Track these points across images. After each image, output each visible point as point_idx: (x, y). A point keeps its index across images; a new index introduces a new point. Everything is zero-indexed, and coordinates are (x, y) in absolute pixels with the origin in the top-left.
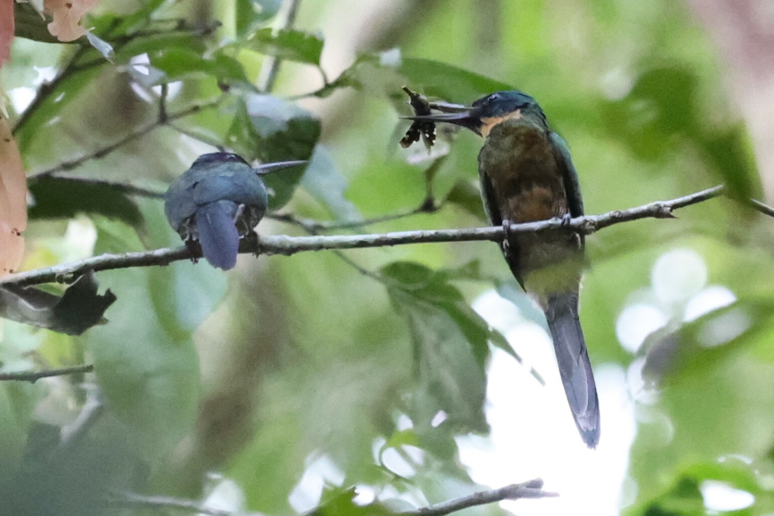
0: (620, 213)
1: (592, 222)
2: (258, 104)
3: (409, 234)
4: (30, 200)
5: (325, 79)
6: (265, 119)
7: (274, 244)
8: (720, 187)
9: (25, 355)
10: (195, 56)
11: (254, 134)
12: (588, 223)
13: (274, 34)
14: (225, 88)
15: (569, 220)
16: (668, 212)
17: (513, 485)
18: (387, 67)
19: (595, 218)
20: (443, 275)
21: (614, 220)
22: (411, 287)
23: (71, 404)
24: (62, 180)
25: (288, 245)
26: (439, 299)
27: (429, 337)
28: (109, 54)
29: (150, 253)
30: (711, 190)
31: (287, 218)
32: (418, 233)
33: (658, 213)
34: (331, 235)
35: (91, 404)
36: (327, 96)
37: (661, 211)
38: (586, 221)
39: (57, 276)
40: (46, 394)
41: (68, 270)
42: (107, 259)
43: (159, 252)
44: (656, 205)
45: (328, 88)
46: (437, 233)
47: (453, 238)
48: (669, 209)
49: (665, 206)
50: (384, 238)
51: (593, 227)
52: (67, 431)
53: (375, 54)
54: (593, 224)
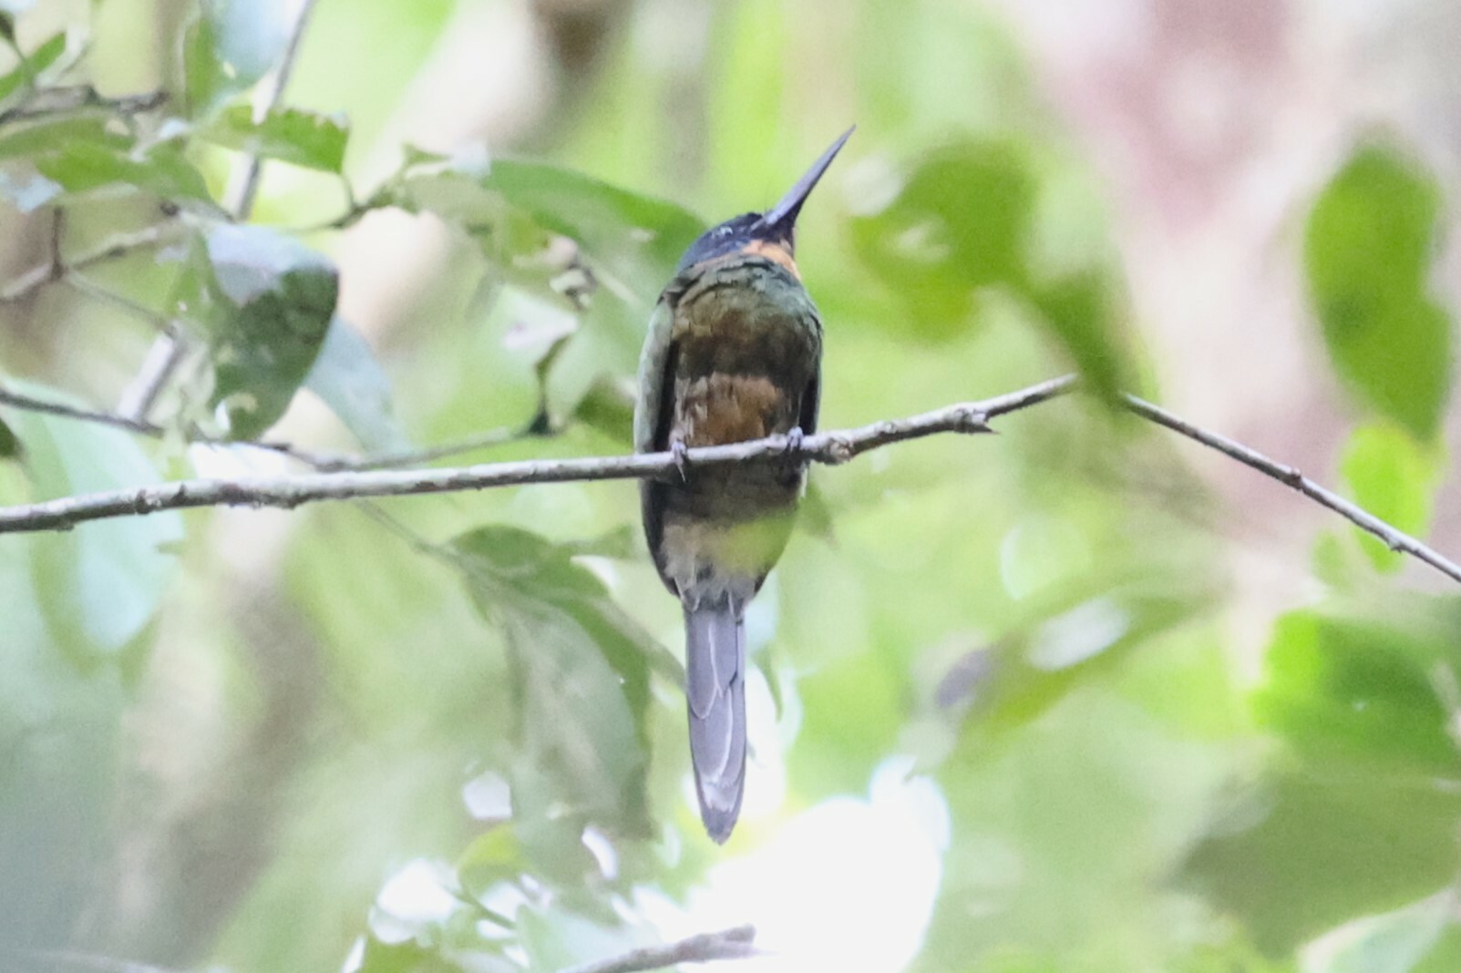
0: (893, 426)
1: (845, 443)
2: (229, 242)
3: (508, 469)
5: (351, 195)
6: (240, 270)
8: (1069, 377)
10: (115, 153)
11: (218, 295)
12: (836, 445)
13: (258, 116)
14: (169, 212)
15: (799, 440)
16: (981, 422)
17: (697, 936)
18: (463, 177)
19: (850, 435)
20: (572, 548)
21: (883, 438)
22: (511, 572)
25: (289, 491)
26: (563, 593)
29: (39, 509)
31: (282, 448)
32: (526, 466)
33: (964, 425)
36: (352, 227)
37: (967, 420)
38: (832, 441)
43: (55, 508)
44: (959, 410)
45: (355, 212)
46: (560, 466)
48: (982, 416)
49: (976, 412)
50: (465, 475)
51: (846, 451)
54: (847, 446)
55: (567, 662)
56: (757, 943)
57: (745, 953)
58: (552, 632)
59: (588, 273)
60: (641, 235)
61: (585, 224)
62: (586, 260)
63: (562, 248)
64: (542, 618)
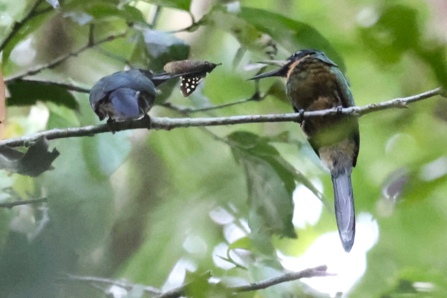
0: (375, 105)
1: (358, 111)
2: (151, 36)
3: (243, 117)
4: (7, 94)
5: (193, 19)
6: (155, 46)
7: (160, 123)
8: (437, 89)
9: (5, 190)
10: (112, 5)
11: (148, 55)
12: (354, 112)
14: (130, 25)
15: (341, 109)
16: (405, 105)
17: (308, 269)
18: (232, 13)
19: (359, 108)
20: (267, 139)
21: (372, 109)
22: (246, 147)
23: (33, 220)
24: (29, 81)
25: (169, 124)
26: (264, 154)
27: (258, 178)
28: (57, 6)
29: (82, 128)
30: (432, 91)
32: (249, 117)
33: (398, 106)
34: (196, 117)
35: (45, 219)
36: (194, 30)
37: (400, 105)
38: (353, 110)
39: (25, 142)
40: (18, 214)
41: (31, 139)
42: (56, 132)
43: (88, 128)
44: (397, 101)
45: (195, 25)
46: (260, 117)
47: (271, 120)
48: (405, 103)
49: (403, 101)
50: (228, 119)
51: (358, 114)
52: (30, 236)
53: (224, 5)
55: (266, 178)
56: (328, 271)
57: (324, 275)
58: (260, 167)
59: (274, 46)
60: (292, 32)
61: (273, 29)
62: (274, 42)
63: (266, 38)
64: (257, 163)
